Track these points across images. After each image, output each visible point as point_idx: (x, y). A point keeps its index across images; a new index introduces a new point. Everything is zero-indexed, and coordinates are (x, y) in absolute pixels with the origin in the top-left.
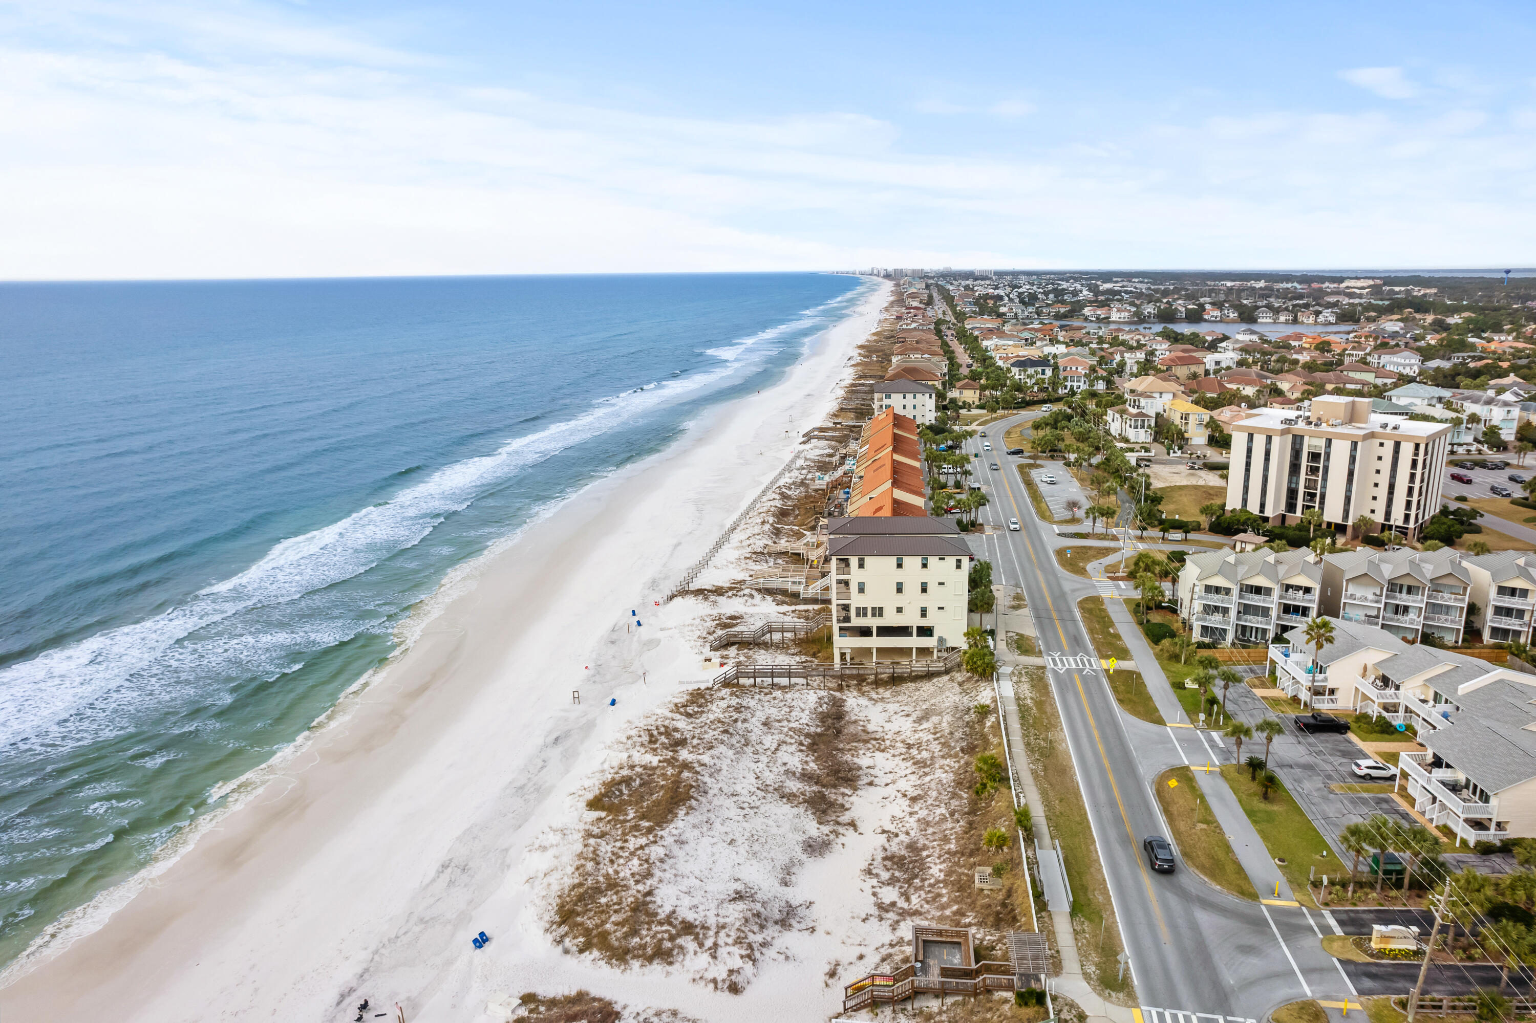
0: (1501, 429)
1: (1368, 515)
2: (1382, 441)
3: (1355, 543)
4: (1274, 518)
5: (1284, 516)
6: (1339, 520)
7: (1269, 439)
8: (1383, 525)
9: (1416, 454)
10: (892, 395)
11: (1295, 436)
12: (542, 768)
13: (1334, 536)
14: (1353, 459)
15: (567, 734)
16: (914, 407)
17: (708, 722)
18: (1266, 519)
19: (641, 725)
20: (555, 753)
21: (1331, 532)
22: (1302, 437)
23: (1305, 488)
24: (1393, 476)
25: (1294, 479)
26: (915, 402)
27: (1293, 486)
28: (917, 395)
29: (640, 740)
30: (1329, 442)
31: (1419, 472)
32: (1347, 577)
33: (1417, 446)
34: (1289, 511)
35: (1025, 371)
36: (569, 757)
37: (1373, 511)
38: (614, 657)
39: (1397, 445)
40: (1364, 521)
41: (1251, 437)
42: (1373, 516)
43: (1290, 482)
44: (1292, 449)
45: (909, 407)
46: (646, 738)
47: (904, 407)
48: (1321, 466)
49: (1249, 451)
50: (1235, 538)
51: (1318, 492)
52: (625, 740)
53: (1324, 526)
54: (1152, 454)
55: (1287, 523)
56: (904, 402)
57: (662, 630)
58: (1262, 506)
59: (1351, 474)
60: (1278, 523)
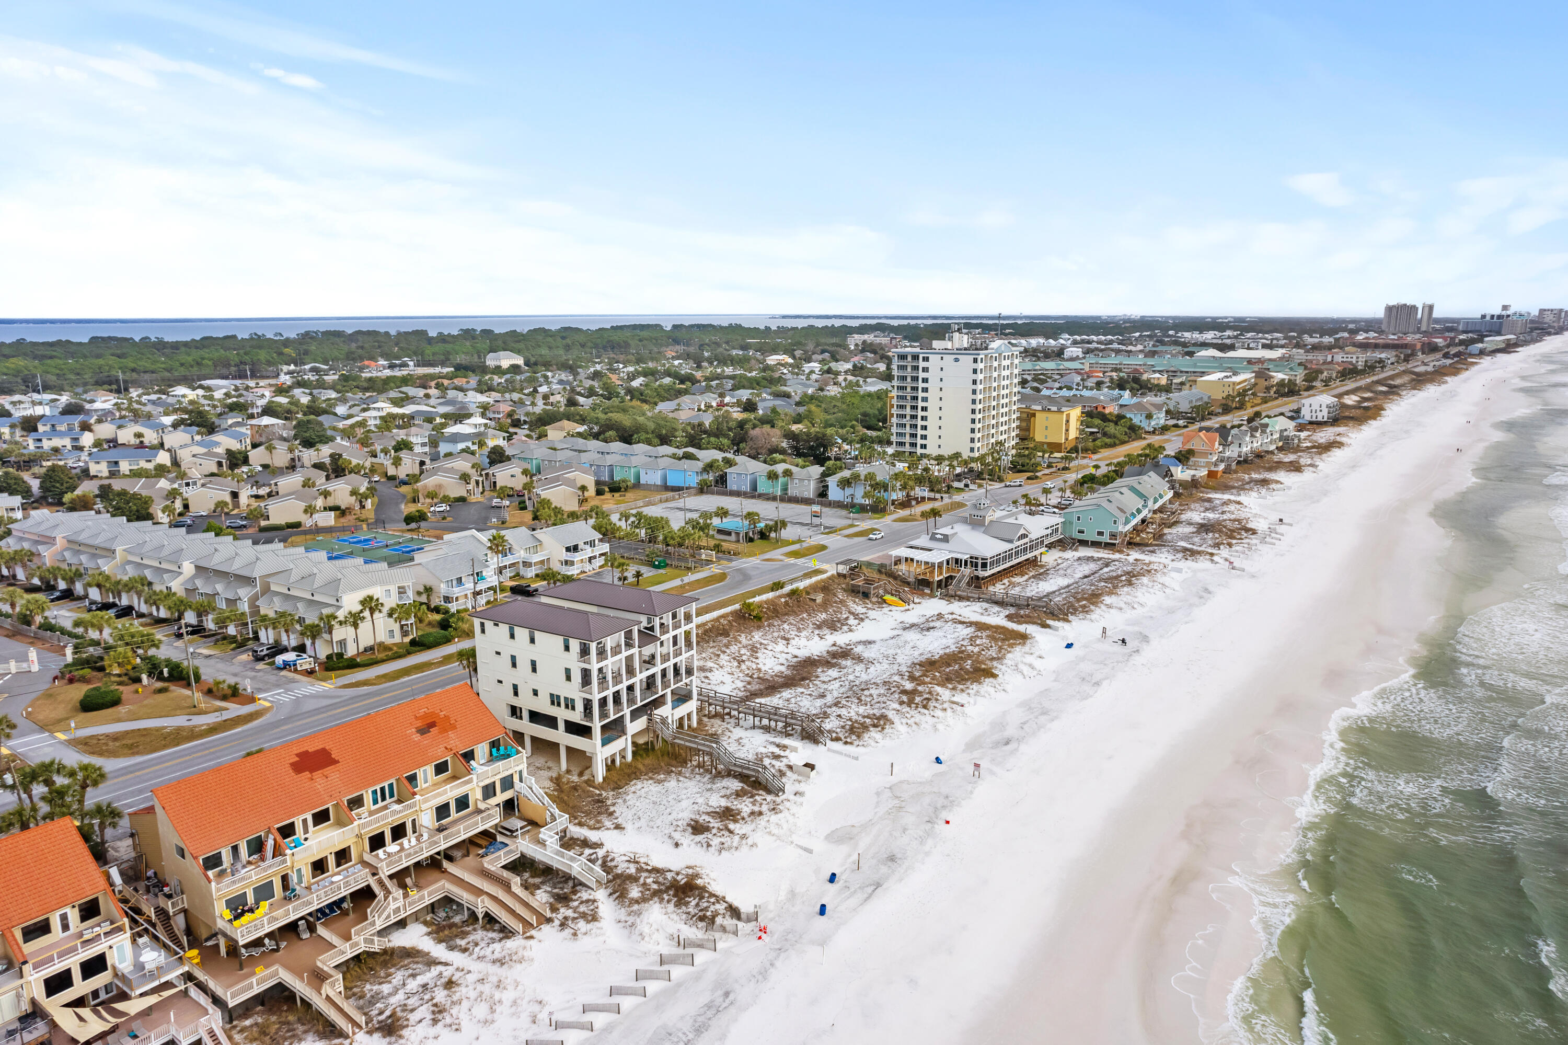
12: (1024, 723)
15: (996, 745)
17: (869, 706)
19: (928, 718)
20: (1010, 732)
29: (937, 705)
36: (999, 724)
38: (905, 830)
46: (932, 704)
52: (949, 710)
57: (810, 851)
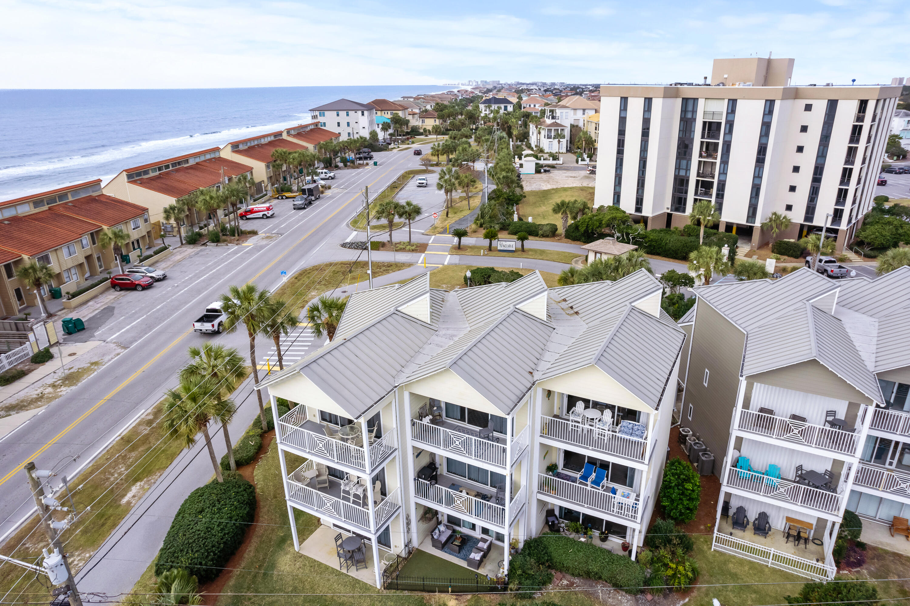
0: (901, 138)
1: (782, 212)
2: (809, 102)
3: (763, 252)
4: (654, 218)
5: (669, 216)
6: (741, 219)
7: (648, 101)
8: (802, 226)
9: (860, 118)
10: (326, 113)
11: (685, 101)
13: (735, 242)
14: (766, 126)
16: (348, 124)
18: (645, 220)
21: (730, 237)
22: (695, 100)
23: (698, 175)
24: (822, 154)
25: (684, 163)
26: (348, 119)
27: (682, 173)
28: (350, 112)
30: (733, 103)
31: (862, 145)
32: (749, 370)
33: (863, 104)
34: (677, 210)
35: (489, 107)
37: (789, 208)
39: (832, 105)
40: (776, 219)
41: (624, 101)
42: (790, 215)
43: (678, 167)
44: (682, 119)
45: (344, 124)
47: (339, 124)
48: (721, 142)
49: (623, 121)
50: (587, 246)
51: (716, 181)
53: (722, 229)
54: (560, 162)
55: (674, 225)
56: (338, 119)
58: (639, 202)
59: (762, 150)
60: (662, 225)
